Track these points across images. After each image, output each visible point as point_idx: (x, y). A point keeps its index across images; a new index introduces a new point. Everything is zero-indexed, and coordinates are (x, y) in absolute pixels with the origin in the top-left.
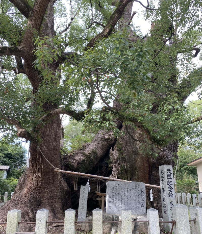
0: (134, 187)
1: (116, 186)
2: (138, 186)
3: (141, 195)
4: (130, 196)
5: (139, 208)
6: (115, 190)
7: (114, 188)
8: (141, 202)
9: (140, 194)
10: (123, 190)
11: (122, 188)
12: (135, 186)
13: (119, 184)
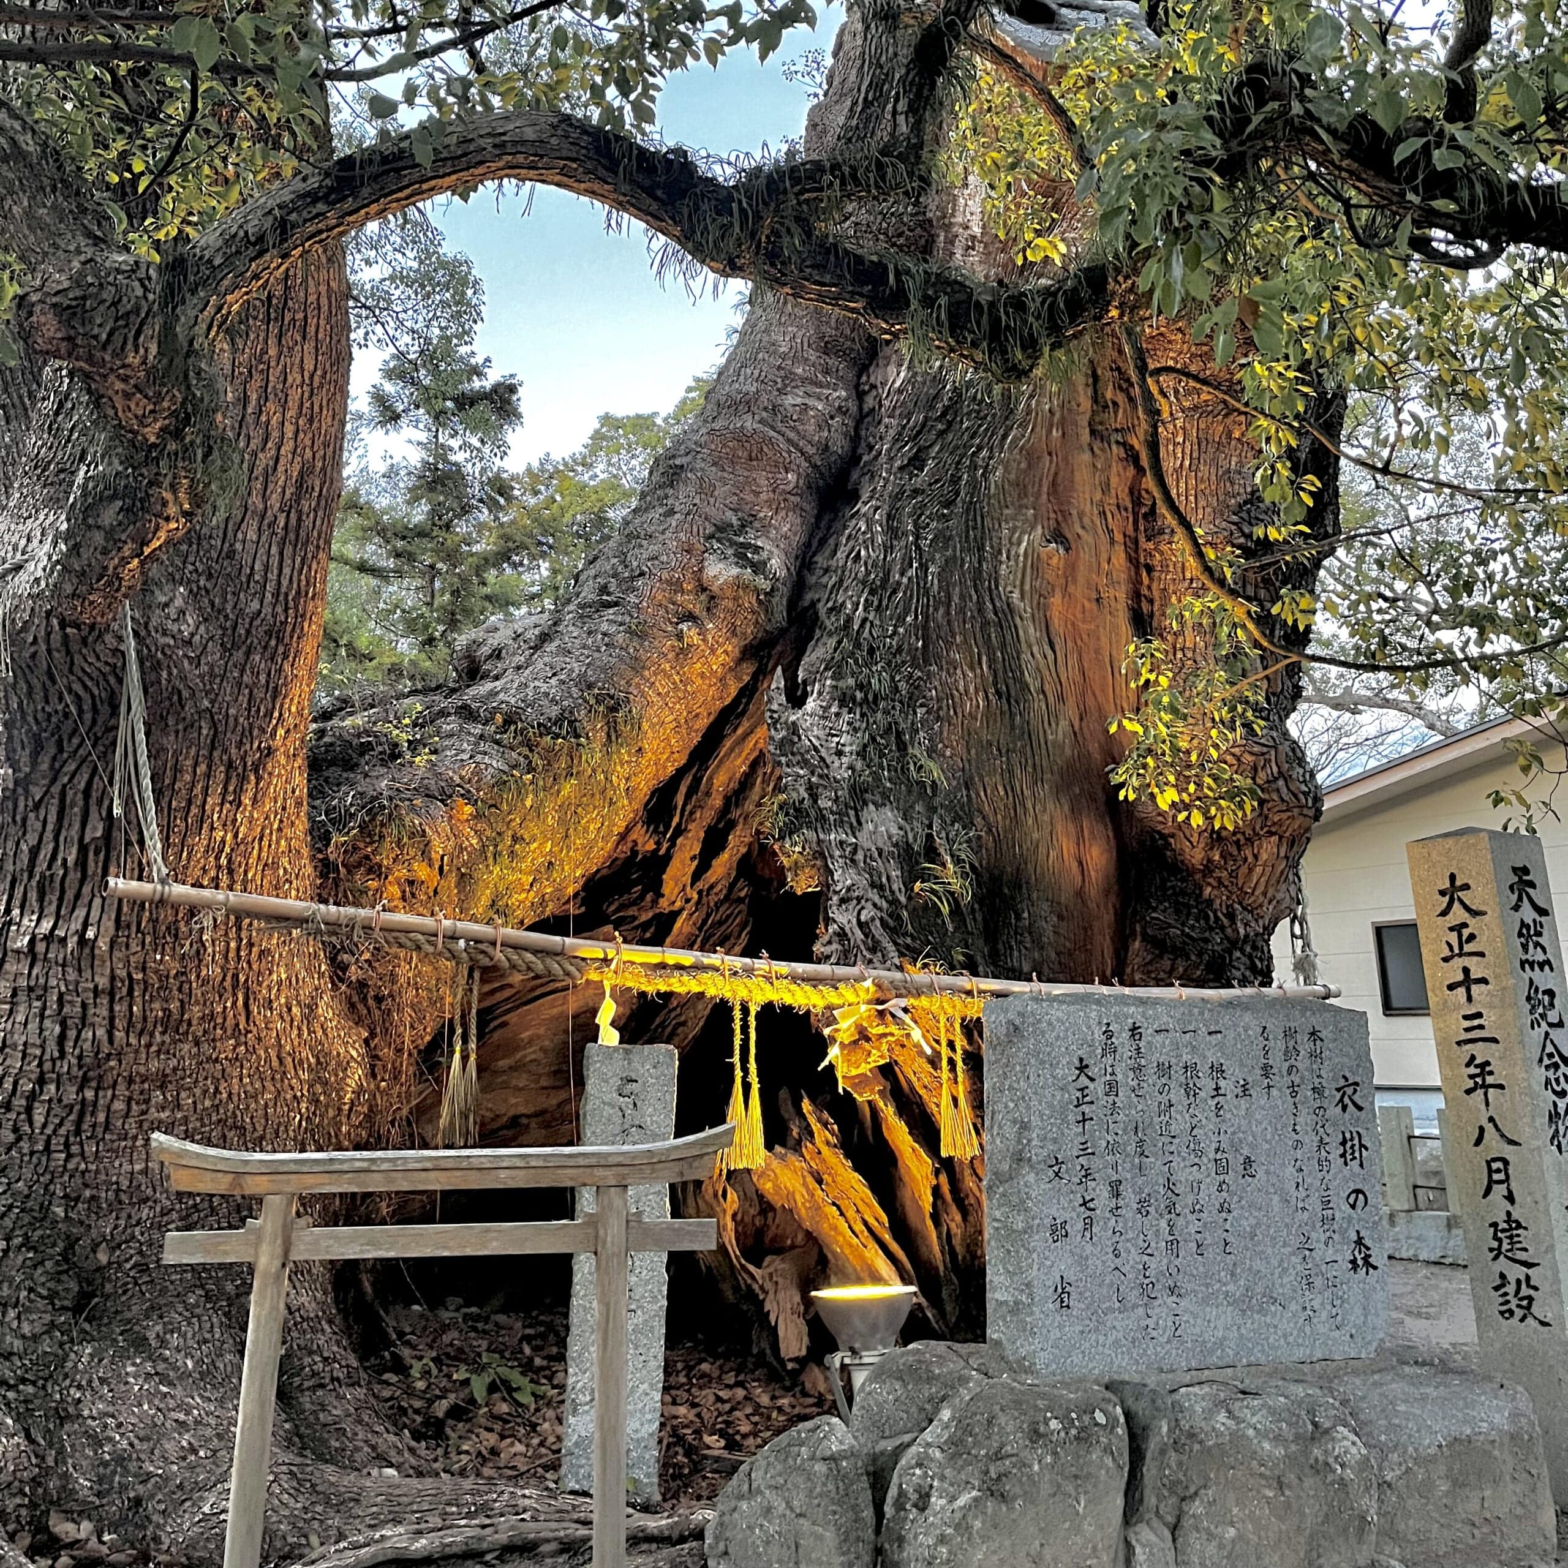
0: (1276, 1060)
1: (1109, 1049)
2: (1305, 1046)
3: (1344, 1143)
4: (1246, 1152)
5: (1332, 1284)
6: (1097, 1089)
7: (1093, 1071)
8: (1350, 1219)
9: (1335, 1125)
10: (1177, 1095)
11: (1164, 1069)
12: (1281, 1045)
13: (1140, 1020)
